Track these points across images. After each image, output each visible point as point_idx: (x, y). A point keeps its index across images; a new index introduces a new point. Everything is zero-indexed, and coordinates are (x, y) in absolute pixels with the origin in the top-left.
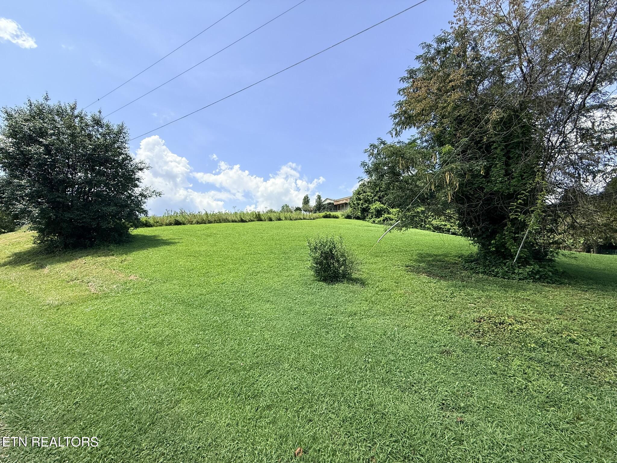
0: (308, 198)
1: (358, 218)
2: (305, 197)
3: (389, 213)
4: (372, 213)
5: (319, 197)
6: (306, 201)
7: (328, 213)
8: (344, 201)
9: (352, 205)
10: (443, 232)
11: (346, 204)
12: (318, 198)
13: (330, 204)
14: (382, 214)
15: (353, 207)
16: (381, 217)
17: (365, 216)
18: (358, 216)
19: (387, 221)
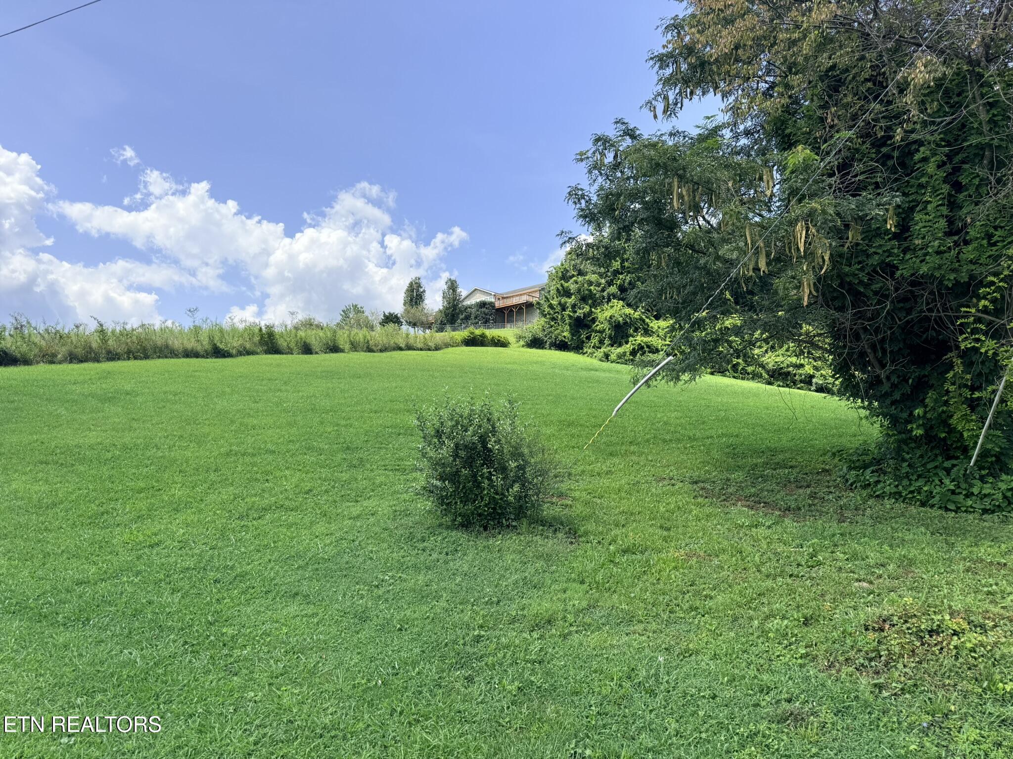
0: (419, 286)
1: (562, 346)
2: (411, 284)
3: (647, 332)
4: (602, 332)
5: (453, 286)
6: (415, 296)
7: (478, 332)
8: (524, 299)
9: (547, 310)
10: (794, 384)
11: (529, 305)
12: (449, 288)
13: (483, 305)
14: (628, 336)
15: (550, 314)
16: (627, 343)
17: (583, 342)
18: (562, 341)
19: (644, 353)
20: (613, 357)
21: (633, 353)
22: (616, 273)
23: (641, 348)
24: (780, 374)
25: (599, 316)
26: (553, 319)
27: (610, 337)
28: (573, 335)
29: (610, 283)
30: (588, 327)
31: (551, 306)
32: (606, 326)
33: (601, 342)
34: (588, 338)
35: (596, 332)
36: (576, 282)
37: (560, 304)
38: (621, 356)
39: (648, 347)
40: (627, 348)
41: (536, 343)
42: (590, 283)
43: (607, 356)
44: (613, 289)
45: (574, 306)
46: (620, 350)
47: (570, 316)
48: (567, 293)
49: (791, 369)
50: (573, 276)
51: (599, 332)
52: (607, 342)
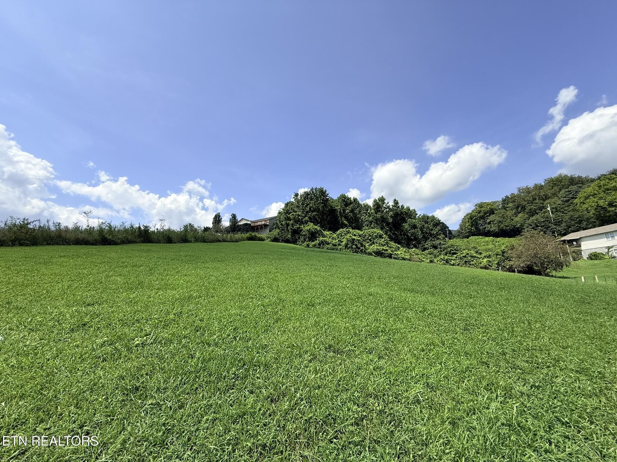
0: (219, 216)
2: (216, 215)
3: (324, 236)
6: (217, 219)
8: (263, 223)
11: (266, 226)
12: (233, 217)
13: (246, 224)
14: (316, 237)
15: (281, 228)
16: (316, 240)
17: (297, 239)
18: (288, 239)
19: (323, 245)
20: (311, 246)
21: (319, 244)
22: (307, 212)
23: (322, 242)
24: (379, 253)
25: (303, 229)
26: (283, 230)
27: (309, 238)
28: (292, 236)
29: (306, 216)
30: (299, 233)
31: (282, 224)
32: (307, 233)
33: (305, 240)
34: (299, 238)
35: (302, 235)
36: (293, 215)
37: (286, 223)
38: (314, 246)
39: (325, 242)
40: (317, 242)
41: (275, 240)
42: (299, 216)
43: (308, 246)
44: (307, 218)
45: (292, 225)
46: (313, 243)
47: (291, 229)
48: (289, 219)
49: (383, 251)
50: (291, 212)
51: (304, 235)
52: (307, 240)
